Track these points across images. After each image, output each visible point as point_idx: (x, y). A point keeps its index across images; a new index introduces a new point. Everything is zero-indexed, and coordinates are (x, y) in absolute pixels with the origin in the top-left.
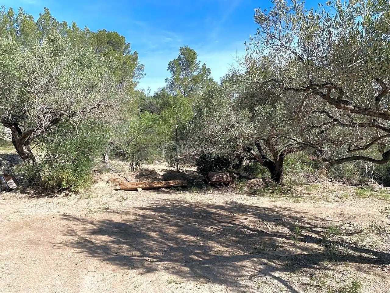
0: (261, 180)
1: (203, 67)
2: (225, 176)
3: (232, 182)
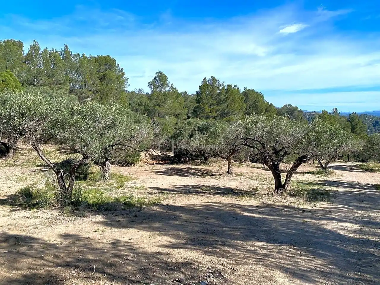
0: (200, 160)
1: (172, 86)
2: (186, 159)
3: (189, 161)
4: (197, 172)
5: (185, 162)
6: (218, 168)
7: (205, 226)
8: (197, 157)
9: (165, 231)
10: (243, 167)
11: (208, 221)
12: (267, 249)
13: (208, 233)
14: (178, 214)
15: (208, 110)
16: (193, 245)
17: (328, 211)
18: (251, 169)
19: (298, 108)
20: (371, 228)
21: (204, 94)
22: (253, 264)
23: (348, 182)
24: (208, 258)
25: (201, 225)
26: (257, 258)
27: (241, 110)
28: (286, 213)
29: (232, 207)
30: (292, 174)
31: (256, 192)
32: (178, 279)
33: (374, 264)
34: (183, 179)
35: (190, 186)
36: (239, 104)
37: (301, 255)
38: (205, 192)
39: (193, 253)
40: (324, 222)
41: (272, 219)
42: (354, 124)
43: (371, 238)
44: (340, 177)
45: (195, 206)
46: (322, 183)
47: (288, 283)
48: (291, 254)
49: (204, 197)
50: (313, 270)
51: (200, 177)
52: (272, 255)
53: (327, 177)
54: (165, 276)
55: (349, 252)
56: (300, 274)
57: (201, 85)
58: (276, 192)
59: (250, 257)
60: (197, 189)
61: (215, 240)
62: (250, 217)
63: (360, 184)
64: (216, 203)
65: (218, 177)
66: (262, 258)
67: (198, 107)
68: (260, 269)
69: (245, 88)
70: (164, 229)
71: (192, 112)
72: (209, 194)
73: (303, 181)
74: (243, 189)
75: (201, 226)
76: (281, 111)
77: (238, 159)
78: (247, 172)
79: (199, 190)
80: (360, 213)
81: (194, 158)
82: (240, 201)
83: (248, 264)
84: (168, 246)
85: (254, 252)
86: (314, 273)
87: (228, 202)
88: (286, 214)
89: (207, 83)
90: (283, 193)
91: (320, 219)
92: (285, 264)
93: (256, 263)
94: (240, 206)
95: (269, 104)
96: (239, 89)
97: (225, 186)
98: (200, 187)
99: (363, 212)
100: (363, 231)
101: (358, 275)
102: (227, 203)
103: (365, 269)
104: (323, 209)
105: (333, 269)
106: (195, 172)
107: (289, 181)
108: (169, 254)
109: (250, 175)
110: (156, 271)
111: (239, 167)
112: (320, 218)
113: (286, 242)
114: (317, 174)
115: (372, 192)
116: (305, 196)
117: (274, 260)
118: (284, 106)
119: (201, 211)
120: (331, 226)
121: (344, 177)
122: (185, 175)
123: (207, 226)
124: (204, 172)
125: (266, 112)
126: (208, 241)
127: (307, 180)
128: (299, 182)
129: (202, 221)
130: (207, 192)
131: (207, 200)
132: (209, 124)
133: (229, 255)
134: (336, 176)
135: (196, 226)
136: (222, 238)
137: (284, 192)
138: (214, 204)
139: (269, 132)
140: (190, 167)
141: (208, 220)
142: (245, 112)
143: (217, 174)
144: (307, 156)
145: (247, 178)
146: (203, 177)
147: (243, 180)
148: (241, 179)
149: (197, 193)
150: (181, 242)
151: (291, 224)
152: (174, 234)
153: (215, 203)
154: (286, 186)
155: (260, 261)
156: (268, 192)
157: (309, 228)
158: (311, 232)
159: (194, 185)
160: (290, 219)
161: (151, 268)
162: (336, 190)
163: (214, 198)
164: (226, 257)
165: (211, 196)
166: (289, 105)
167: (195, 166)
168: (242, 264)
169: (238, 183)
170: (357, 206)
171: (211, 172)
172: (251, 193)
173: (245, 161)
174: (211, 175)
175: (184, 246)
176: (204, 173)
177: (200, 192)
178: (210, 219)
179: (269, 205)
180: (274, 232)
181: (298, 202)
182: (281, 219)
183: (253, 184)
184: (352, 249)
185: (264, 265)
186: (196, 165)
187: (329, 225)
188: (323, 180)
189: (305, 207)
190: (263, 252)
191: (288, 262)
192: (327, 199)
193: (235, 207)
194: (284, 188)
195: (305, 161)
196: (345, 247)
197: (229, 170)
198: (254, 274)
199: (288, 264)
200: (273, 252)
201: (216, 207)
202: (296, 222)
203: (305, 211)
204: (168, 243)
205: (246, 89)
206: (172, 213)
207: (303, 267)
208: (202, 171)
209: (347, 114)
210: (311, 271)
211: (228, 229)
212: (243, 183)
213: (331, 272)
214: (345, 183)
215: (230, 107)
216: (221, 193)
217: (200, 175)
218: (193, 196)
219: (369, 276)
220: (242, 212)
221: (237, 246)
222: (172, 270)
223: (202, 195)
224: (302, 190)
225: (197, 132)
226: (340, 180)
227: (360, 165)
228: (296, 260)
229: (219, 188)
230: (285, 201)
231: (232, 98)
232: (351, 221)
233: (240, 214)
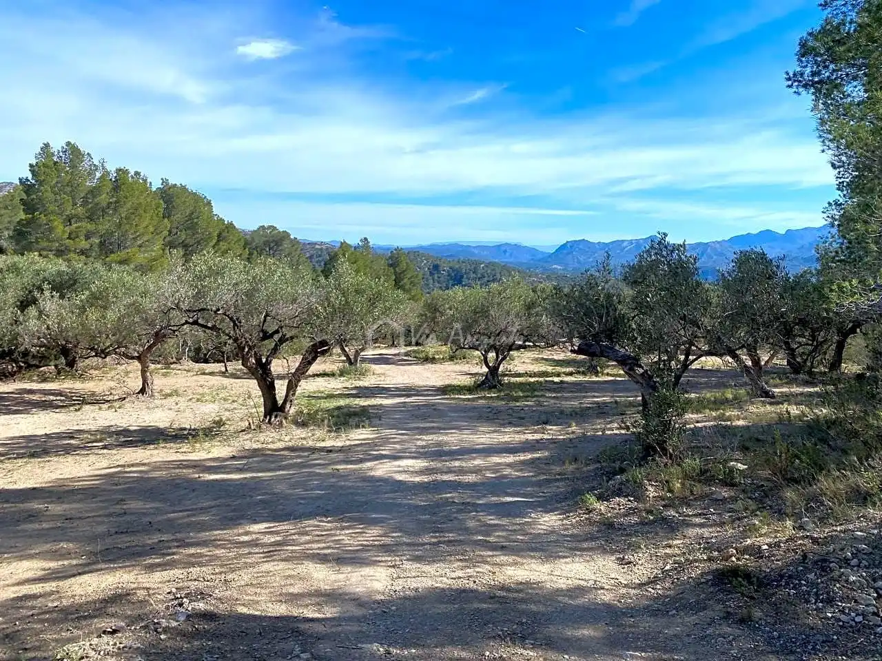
4: (52, 398)
5: (6, 377)
6: (112, 384)
7: (123, 519)
8: (43, 359)
9: (13, 550)
10: (175, 376)
11: (125, 507)
12: (277, 533)
13: (138, 531)
14: (36, 505)
15: (64, 232)
16: (110, 561)
17: (373, 444)
18: (195, 378)
19: (288, 235)
20: (443, 461)
21: (46, 187)
22: (260, 563)
23: (398, 386)
24: (158, 576)
25: (112, 519)
26: (263, 553)
27: (157, 234)
28: (295, 461)
29: (174, 468)
30: (299, 381)
31: (220, 428)
32: (111, 628)
33: (455, 515)
34: (12, 422)
35: (42, 435)
36: (152, 219)
37: (343, 528)
38: (90, 445)
39: (118, 575)
40: (369, 464)
41: (271, 476)
42: (400, 272)
43: (446, 477)
44: (382, 378)
45: (75, 482)
46: (352, 392)
47: (332, 576)
48: (325, 531)
49: (92, 458)
50: (368, 546)
51: (63, 410)
52: (290, 540)
53: (359, 379)
54: (72, 633)
55: (418, 506)
56: (348, 558)
57: (34, 164)
58: (267, 421)
59: (250, 553)
60: (67, 442)
61: (161, 541)
62: (223, 480)
63: (417, 388)
64: (133, 465)
65: (117, 404)
66: (274, 549)
67: (29, 223)
68: (276, 568)
69: (164, 181)
70: (12, 547)
71: (11, 237)
72: (105, 447)
73: (315, 392)
74: (188, 427)
75: (111, 521)
76: (253, 239)
77: (160, 356)
78: (188, 385)
79: (72, 442)
80: (424, 440)
81: (34, 363)
82: (190, 452)
83: (252, 565)
84: (43, 579)
85: (254, 544)
86: (369, 550)
87: (161, 460)
88: (296, 463)
89: (55, 159)
90: (282, 422)
91: (361, 461)
92: (319, 548)
93: (265, 559)
94: (193, 463)
95: (226, 222)
96: (148, 181)
97: (141, 425)
98: (71, 435)
99: (430, 437)
100: (433, 469)
101: (436, 537)
102: (159, 462)
103: (445, 526)
104: (363, 442)
105: (398, 537)
106: (43, 399)
107: (294, 395)
108: (58, 592)
109: (197, 391)
110: (41, 631)
111: (165, 375)
112: (361, 458)
113: (310, 512)
114: (341, 375)
115: (437, 399)
116: (326, 422)
117: (297, 548)
118: (258, 229)
119: (99, 490)
120: (382, 469)
121: (389, 376)
122: (16, 410)
123: (127, 518)
124: (73, 396)
125: (218, 241)
126: (143, 546)
127: (322, 389)
128: (307, 397)
129: (112, 510)
130: (95, 444)
131: (105, 463)
132: (80, 271)
133: (204, 560)
134: (375, 376)
135: (99, 523)
136: (173, 535)
137: (284, 421)
138: (128, 469)
139: (250, 294)
140: (27, 386)
141: (125, 504)
142: (166, 240)
143: (110, 398)
144: (328, 341)
145: (191, 399)
146: (72, 408)
147: (182, 405)
148: (177, 404)
149: (68, 450)
150: (74, 562)
151: (311, 480)
152: (47, 552)
153: (129, 466)
154: (288, 406)
155: (272, 556)
156: (250, 424)
157: (345, 481)
158: (350, 488)
159: (51, 432)
160: (306, 470)
161: (24, 629)
162: (379, 403)
163: (123, 455)
164: (200, 565)
165: (110, 451)
166: (270, 227)
167: (40, 382)
168: (240, 569)
169: (172, 414)
170: (418, 428)
171: (93, 394)
172: (212, 431)
173: (179, 360)
174: (97, 402)
175: (87, 569)
176: (74, 398)
177: (78, 448)
178: (129, 502)
179: (255, 450)
180: (282, 501)
181: (313, 435)
182: (288, 474)
183: (208, 411)
184: (420, 501)
185: (282, 560)
186: (44, 380)
187: (378, 469)
188: (353, 386)
189: (328, 444)
190: (273, 540)
191: (324, 545)
192: (367, 422)
193: (181, 468)
194: (283, 412)
195: (323, 353)
196: (409, 499)
197: (143, 384)
198: (269, 578)
199: (324, 548)
200: (291, 535)
201: (135, 475)
202: (320, 474)
203: (331, 451)
204: (41, 573)
205: (167, 184)
206: (16, 507)
207: (351, 546)
208: (66, 396)
209: (384, 249)
210: (365, 548)
211: (181, 514)
212: (184, 411)
213: (395, 543)
214: (393, 388)
215: (127, 227)
216: (137, 442)
217: (63, 407)
218: (61, 459)
219: (451, 535)
220: (201, 475)
221: (215, 540)
222: (85, 618)
223: (87, 454)
224: (317, 411)
225: (47, 293)
226: (382, 383)
227: (414, 351)
228: (337, 538)
229: (126, 432)
230: (287, 439)
231: (130, 203)
232: (413, 454)
233: (199, 479)
